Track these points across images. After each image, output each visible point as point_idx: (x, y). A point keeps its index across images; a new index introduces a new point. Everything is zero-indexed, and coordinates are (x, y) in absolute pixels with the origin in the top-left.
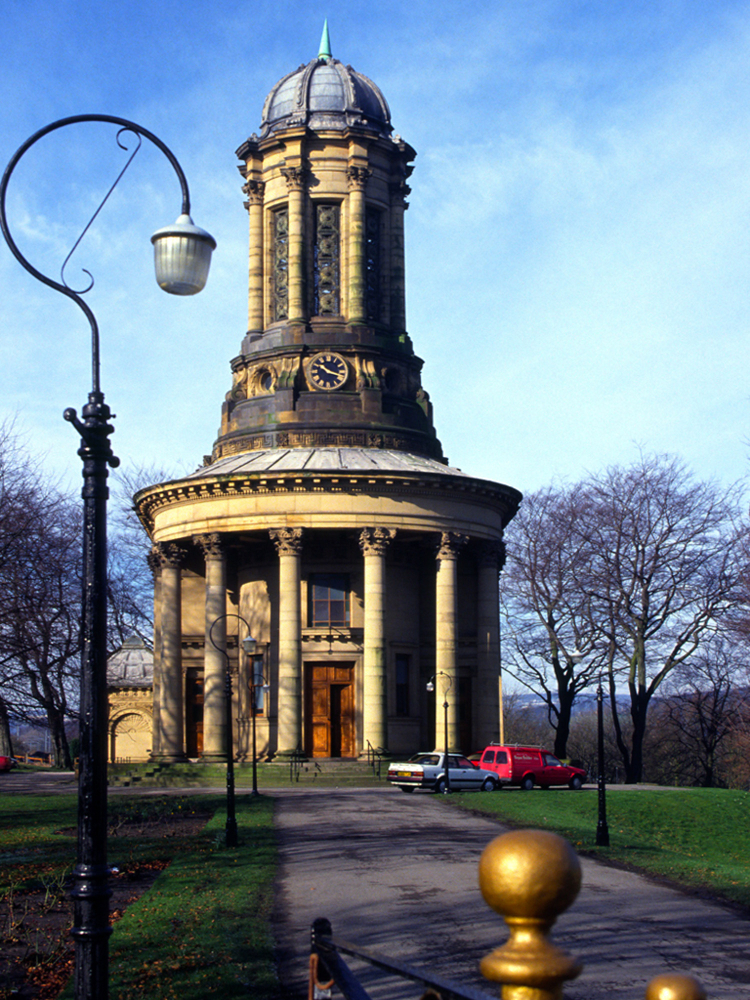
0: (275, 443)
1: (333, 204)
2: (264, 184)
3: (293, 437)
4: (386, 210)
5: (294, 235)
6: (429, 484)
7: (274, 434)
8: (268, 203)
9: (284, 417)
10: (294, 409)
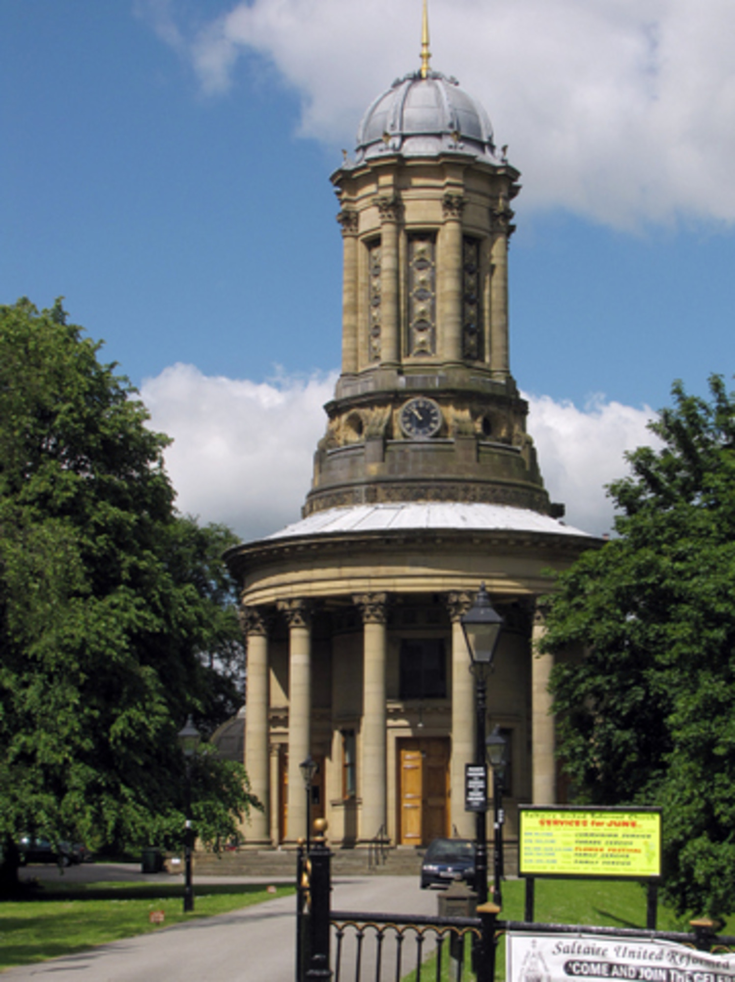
0: (364, 499)
1: (429, 235)
2: (357, 214)
3: (381, 492)
4: (485, 237)
5: (386, 270)
6: (520, 542)
7: (363, 488)
8: (362, 234)
9: (373, 469)
10: (383, 460)
